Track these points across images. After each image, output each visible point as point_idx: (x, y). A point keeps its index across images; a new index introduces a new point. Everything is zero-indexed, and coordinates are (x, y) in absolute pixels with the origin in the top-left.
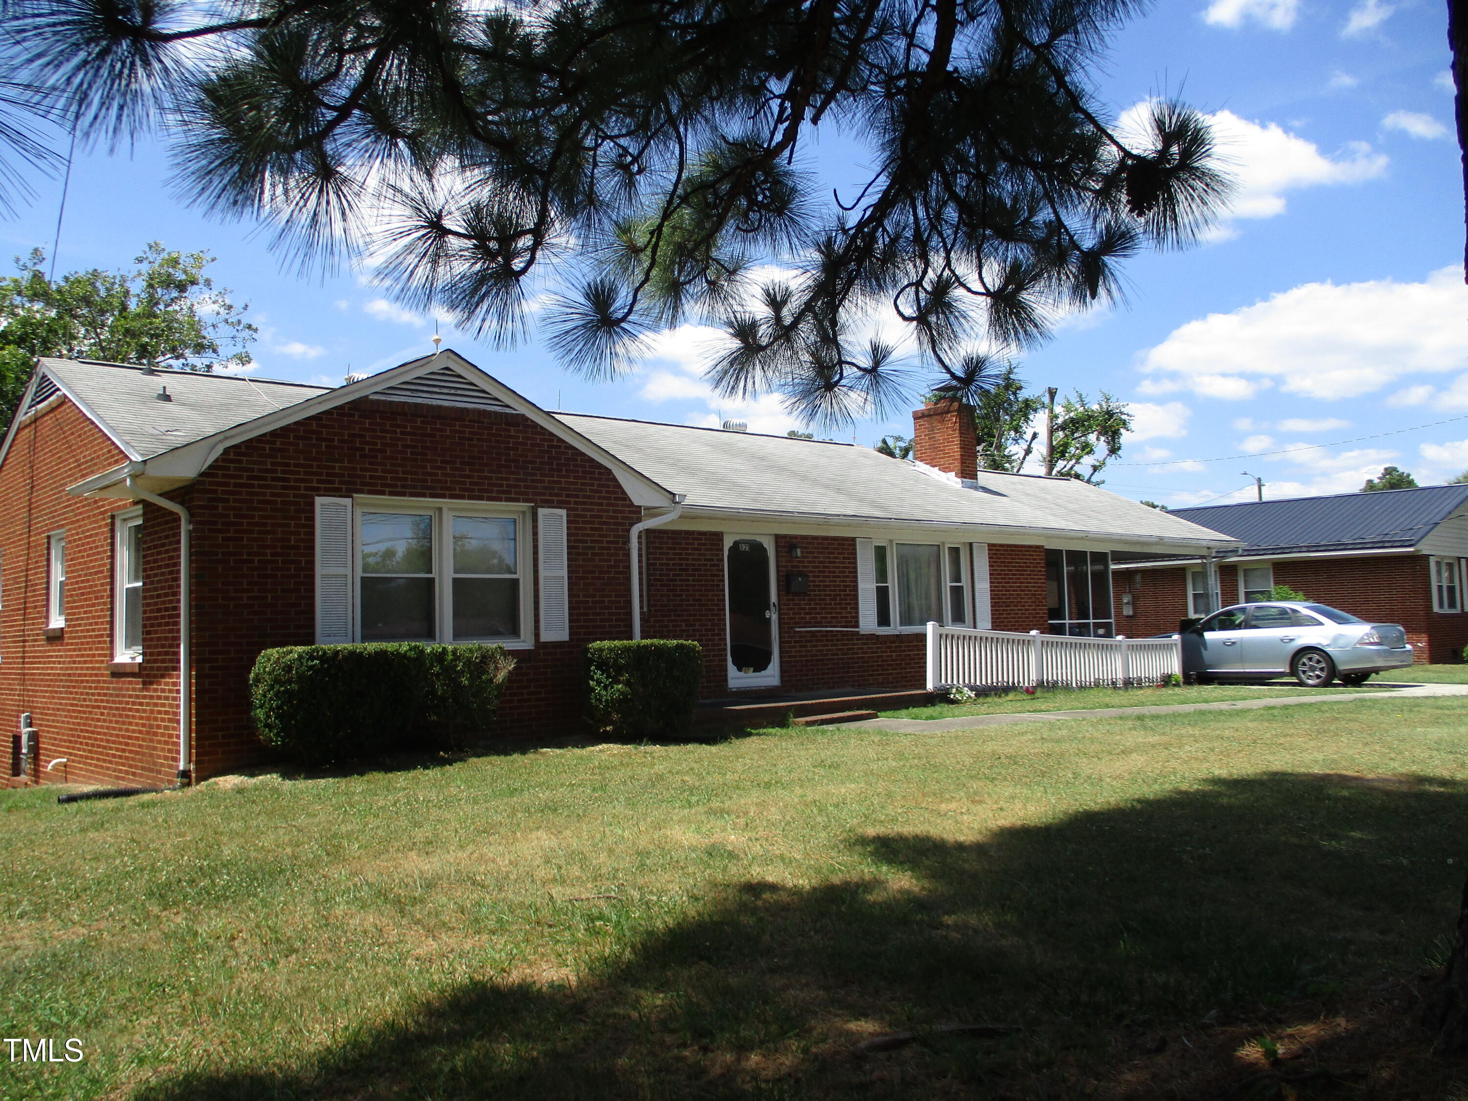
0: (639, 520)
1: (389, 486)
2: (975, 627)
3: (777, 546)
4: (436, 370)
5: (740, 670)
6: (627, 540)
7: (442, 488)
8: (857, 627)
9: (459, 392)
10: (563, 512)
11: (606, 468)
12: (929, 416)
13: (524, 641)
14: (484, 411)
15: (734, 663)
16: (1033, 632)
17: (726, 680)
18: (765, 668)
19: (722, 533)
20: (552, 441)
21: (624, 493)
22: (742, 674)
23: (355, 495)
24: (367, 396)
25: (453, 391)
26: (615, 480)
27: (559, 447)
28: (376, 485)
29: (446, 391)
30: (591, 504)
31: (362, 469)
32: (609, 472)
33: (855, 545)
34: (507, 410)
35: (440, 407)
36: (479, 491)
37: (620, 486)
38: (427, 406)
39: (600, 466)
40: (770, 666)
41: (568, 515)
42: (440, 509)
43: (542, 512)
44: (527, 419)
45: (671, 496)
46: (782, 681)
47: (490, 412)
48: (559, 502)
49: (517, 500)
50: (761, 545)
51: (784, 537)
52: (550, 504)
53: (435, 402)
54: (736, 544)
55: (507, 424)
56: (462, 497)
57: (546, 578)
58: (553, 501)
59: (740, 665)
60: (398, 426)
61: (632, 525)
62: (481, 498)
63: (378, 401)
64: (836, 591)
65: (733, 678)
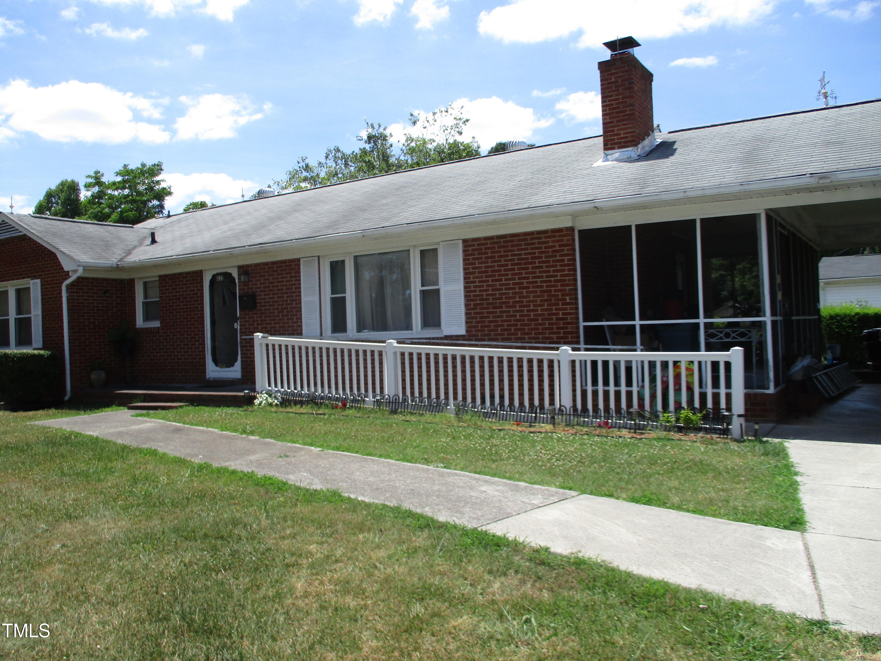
3: (239, 275)
5: (217, 365)
8: (301, 334)
10: (38, 281)
14: (13, 237)
15: (213, 360)
17: (205, 373)
18: (232, 365)
20: (36, 244)
21: (61, 265)
22: (219, 369)
26: (58, 259)
27: (39, 246)
29: (4, 231)
30: (50, 274)
32: (56, 255)
33: (299, 264)
34: (20, 234)
37: (60, 262)
39: (53, 253)
40: (235, 364)
41: (43, 284)
43: (32, 282)
44: (27, 236)
46: (242, 375)
48: (39, 275)
49: (25, 278)
50: (231, 275)
51: (243, 267)
52: (36, 277)
54: (214, 276)
57: (34, 316)
59: (217, 362)
64: (283, 305)
65: (212, 371)
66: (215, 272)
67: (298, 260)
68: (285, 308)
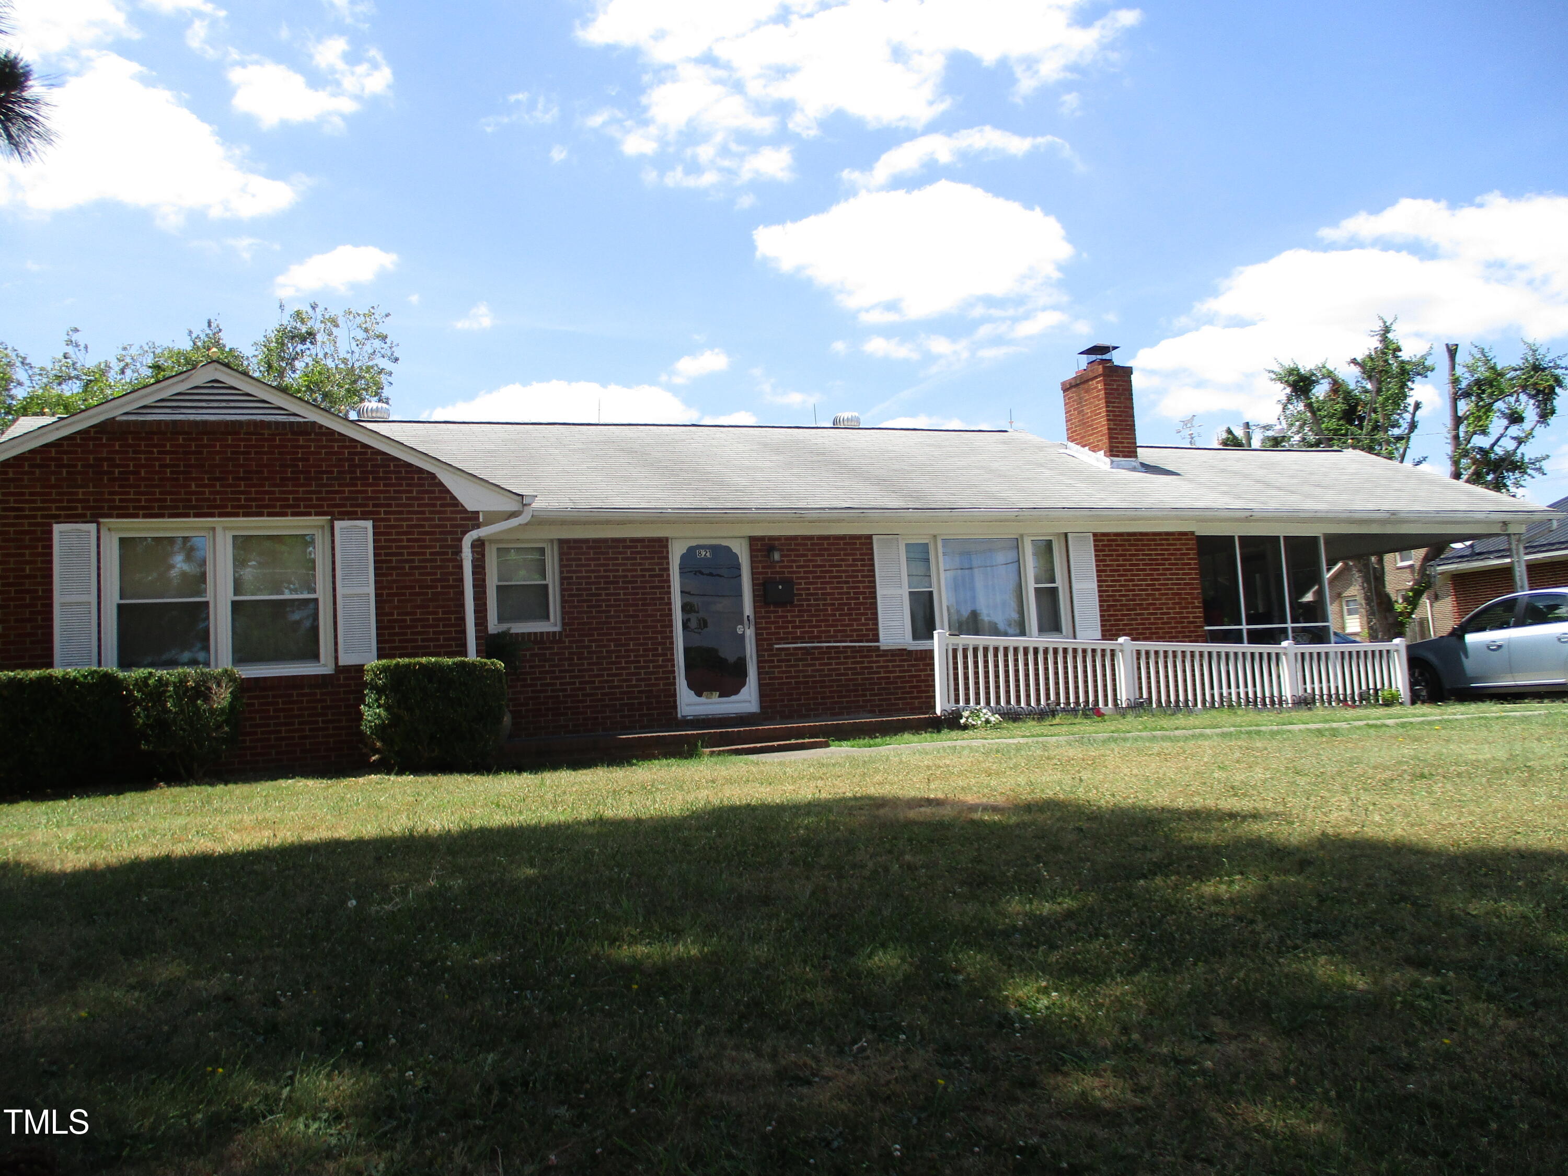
0: (478, 526)
1: (143, 508)
2: (1075, 638)
3: (752, 550)
4: (199, 383)
5: (699, 694)
6: (458, 551)
7: (209, 507)
8: (878, 641)
9: (232, 404)
10: (369, 524)
11: (428, 472)
12: (1077, 385)
13: (325, 665)
14: (262, 422)
15: (690, 686)
16: (1121, 640)
17: (675, 707)
18: (736, 692)
19: (667, 539)
20: (356, 447)
21: (454, 498)
22: (703, 699)
23: (101, 520)
24: (114, 418)
25: (224, 404)
26: (441, 484)
27: (365, 453)
28: (127, 508)
29: (216, 404)
30: (409, 512)
31: (111, 493)
32: (433, 476)
33: (871, 543)
34: (292, 419)
35: (205, 423)
36: (257, 507)
37: (448, 492)
38: (189, 422)
39: (420, 470)
40: (744, 690)
41: (374, 527)
42: (214, 529)
43: (338, 524)
44: (321, 426)
45: (519, 498)
46: (761, 707)
47: (270, 423)
48: (363, 513)
49: (309, 514)
50: (728, 549)
51: (762, 538)
52: (352, 516)
53: (199, 418)
54: (691, 550)
55: (293, 433)
56: (236, 515)
57: (344, 596)
58: (356, 513)
59: (698, 687)
60: (155, 446)
61: (464, 533)
62: (260, 514)
63: (128, 423)
64: (842, 599)
65: (688, 705)
66: (694, 543)
67: (870, 537)
68: (845, 604)
